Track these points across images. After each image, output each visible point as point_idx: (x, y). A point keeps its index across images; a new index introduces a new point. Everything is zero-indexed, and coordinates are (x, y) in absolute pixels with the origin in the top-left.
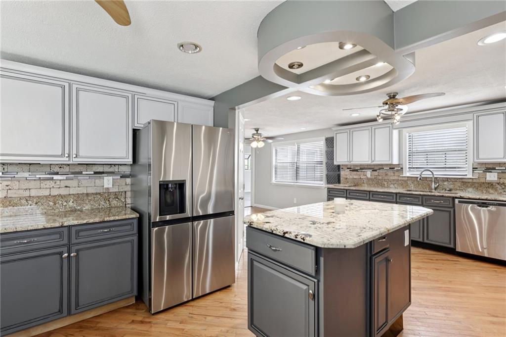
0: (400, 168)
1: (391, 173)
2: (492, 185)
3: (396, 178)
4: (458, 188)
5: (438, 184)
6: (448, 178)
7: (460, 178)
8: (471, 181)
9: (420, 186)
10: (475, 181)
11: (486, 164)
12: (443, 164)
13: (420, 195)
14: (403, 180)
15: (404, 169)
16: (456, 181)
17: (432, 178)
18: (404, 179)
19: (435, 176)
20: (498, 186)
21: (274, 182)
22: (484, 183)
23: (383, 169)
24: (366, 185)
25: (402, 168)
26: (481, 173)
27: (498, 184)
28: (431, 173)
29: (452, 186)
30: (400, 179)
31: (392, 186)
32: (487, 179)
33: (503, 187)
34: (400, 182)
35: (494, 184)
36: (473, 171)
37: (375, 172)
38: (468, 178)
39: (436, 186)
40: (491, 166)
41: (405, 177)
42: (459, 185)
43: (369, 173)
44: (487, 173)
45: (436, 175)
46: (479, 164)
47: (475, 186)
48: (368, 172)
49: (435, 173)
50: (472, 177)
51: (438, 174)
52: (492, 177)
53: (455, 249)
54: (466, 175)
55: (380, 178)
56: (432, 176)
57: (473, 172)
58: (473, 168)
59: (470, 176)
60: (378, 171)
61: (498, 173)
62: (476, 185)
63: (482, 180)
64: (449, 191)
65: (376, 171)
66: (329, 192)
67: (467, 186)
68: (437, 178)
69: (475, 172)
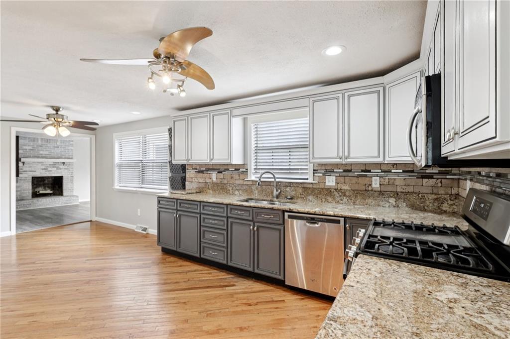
0: (244, 170)
1: (236, 176)
2: (331, 191)
3: (241, 182)
4: (300, 196)
5: (279, 191)
6: (290, 183)
7: (301, 183)
8: (311, 186)
9: (264, 192)
10: (315, 187)
11: (325, 164)
12: (287, 164)
13: (250, 207)
14: (247, 185)
15: (248, 171)
16: (298, 187)
17: (273, 182)
18: (249, 183)
19: (277, 180)
20: (336, 193)
21: (118, 187)
22: (323, 189)
23: (228, 169)
24: (211, 191)
25: (247, 169)
26: (321, 176)
27: (336, 190)
28: (272, 176)
29: (294, 192)
30: (245, 183)
31: (237, 192)
32: (327, 184)
33: (340, 194)
34: (245, 188)
35: (332, 191)
36: (314, 173)
37: (220, 174)
38: (309, 183)
39: (277, 193)
40: (329, 168)
41: (250, 181)
42: (301, 191)
43: (214, 176)
44: (327, 177)
45: (278, 178)
46: (319, 164)
47: (315, 194)
48: (213, 174)
49: (276, 176)
50: (312, 182)
51: (280, 177)
52: (331, 181)
53: (284, 281)
54: (307, 179)
55: (226, 182)
56: (273, 180)
57: (314, 175)
58: (314, 170)
59: (310, 180)
60: (223, 173)
61: (336, 176)
62: (316, 192)
63: (322, 186)
64: (289, 199)
65: (221, 172)
66: (159, 202)
67: (308, 193)
68: (279, 182)
69: (315, 174)
